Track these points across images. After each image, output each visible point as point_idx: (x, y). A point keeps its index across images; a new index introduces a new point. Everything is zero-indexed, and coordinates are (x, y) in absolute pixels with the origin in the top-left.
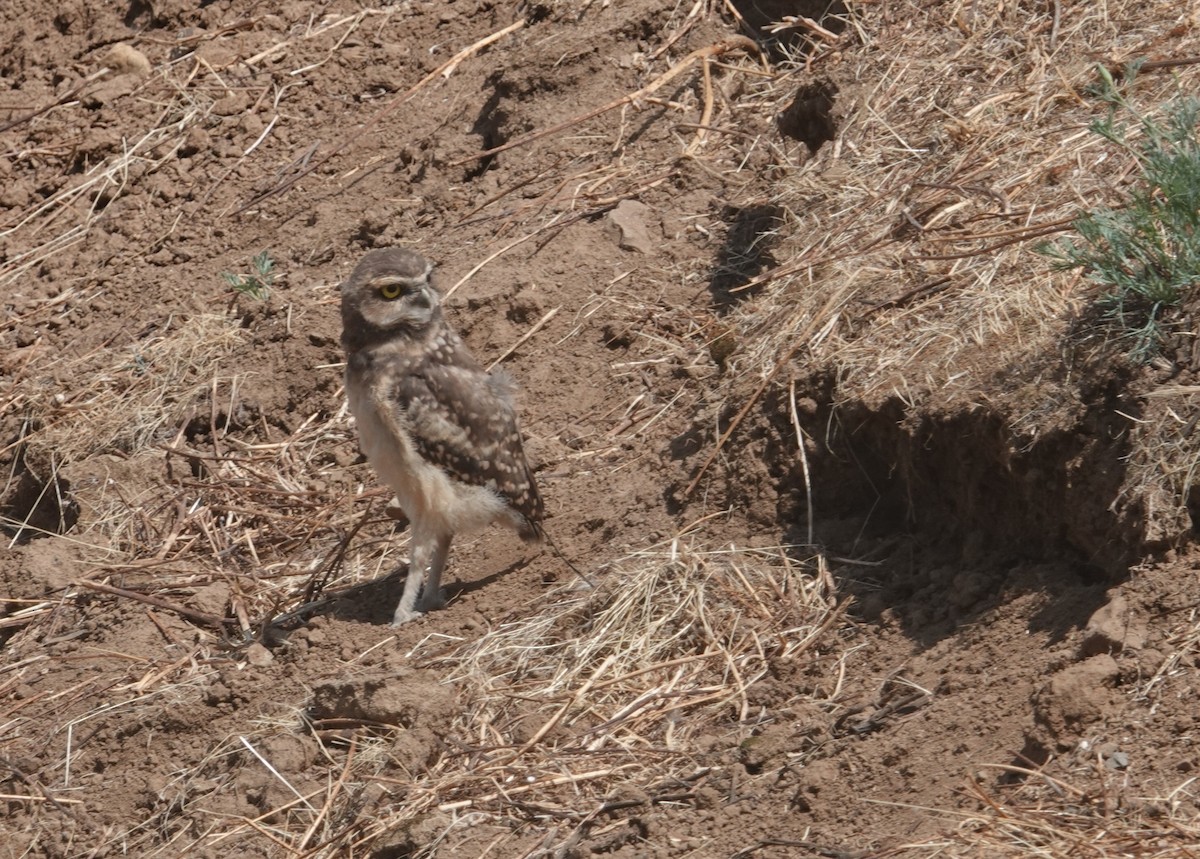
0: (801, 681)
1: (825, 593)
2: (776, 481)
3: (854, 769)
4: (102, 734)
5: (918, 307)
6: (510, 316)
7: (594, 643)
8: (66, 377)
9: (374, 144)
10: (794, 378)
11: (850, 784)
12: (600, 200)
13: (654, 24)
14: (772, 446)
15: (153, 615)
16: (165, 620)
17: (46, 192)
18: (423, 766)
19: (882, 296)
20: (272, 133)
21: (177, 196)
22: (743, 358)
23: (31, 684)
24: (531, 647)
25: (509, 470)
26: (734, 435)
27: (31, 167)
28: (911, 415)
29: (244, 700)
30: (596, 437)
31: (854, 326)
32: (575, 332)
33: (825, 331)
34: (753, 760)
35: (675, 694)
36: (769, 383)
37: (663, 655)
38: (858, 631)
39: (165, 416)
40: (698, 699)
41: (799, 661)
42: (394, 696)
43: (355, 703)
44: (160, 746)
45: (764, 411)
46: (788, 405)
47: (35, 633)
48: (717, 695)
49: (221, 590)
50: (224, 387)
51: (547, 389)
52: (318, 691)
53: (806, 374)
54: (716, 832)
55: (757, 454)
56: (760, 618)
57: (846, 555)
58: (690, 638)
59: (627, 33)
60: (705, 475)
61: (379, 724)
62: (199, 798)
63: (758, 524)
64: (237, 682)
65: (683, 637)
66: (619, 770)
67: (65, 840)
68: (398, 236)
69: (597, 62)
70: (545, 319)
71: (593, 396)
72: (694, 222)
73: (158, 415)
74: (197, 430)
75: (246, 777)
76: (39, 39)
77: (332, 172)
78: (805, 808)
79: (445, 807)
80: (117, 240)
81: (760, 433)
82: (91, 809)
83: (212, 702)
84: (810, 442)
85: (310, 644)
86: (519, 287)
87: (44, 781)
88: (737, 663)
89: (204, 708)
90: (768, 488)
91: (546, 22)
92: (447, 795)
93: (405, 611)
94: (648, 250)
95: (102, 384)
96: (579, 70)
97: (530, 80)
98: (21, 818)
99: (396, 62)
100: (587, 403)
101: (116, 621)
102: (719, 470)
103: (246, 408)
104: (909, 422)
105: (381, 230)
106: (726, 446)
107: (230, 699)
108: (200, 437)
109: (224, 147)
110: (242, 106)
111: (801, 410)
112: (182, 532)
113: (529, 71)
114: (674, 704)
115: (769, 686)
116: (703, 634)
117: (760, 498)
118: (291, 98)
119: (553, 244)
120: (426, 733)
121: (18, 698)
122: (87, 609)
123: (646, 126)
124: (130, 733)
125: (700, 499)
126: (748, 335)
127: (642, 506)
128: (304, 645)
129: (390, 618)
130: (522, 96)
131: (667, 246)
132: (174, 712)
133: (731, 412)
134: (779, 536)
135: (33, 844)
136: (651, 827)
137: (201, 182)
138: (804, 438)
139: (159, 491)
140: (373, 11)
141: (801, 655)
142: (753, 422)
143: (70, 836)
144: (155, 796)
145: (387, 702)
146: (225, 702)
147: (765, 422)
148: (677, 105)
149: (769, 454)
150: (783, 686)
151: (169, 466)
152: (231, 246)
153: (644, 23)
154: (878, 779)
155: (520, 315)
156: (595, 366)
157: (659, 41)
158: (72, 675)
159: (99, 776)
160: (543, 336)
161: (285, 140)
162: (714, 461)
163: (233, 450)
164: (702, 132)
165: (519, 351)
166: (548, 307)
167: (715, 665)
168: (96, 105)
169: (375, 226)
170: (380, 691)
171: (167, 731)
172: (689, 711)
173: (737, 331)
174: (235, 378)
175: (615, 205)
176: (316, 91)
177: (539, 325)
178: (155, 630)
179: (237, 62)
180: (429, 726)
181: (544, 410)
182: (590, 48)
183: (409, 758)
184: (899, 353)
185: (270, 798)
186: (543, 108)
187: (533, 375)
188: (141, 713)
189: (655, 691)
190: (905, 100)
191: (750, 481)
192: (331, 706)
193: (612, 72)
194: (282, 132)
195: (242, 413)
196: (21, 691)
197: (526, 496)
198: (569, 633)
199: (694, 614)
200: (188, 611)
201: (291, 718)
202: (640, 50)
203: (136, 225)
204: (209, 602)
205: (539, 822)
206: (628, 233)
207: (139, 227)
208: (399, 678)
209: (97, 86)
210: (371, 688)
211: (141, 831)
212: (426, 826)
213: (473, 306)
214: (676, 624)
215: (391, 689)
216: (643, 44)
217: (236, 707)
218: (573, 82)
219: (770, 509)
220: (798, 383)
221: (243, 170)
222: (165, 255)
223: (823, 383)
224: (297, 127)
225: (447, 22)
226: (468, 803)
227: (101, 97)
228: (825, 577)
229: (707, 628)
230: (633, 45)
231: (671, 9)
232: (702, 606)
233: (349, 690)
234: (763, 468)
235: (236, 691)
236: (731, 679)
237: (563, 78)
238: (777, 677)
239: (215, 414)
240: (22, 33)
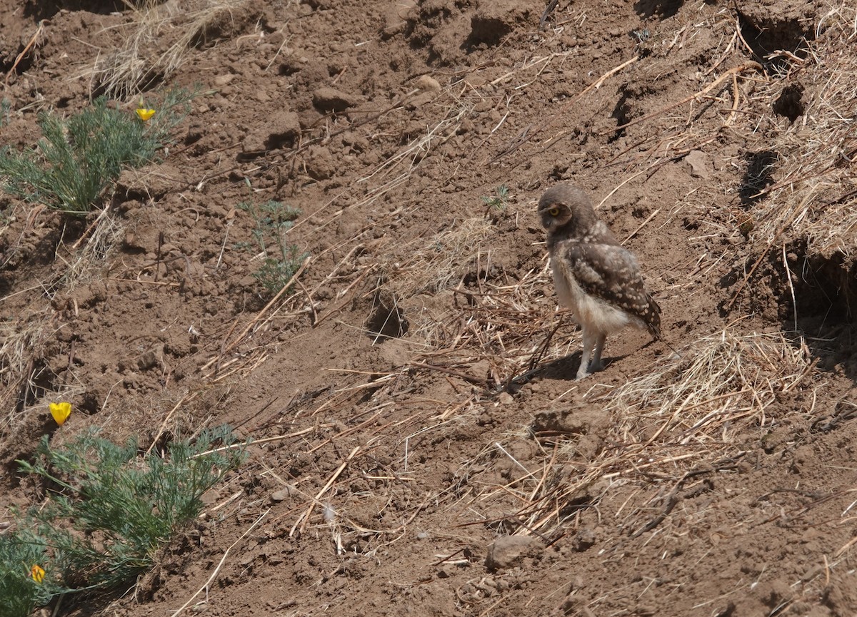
0: (793, 404)
1: (805, 356)
2: (777, 298)
3: (822, 450)
4: (424, 443)
5: (849, 203)
6: (634, 214)
7: (682, 387)
8: (400, 253)
9: (560, 125)
10: (785, 243)
11: (820, 458)
12: (680, 151)
13: (707, 56)
14: (774, 279)
15: (449, 379)
16: (455, 381)
17: (387, 156)
18: (594, 455)
19: (830, 198)
20: (506, 121)
21: (457, 155)
22: (758, 233)
23: (386, 417)
24: (649, 390)
25: (635, 298)
26: (754, 274)
27: (379, 142)
28: (847, 261)
29: (499, 423)
30: (681, 277)
31: (815, 214)
32: (669, 221)
33: (800, 217)
34: (768, 447)
35: (726, 413)
36: (772, 246)
37: (720, 392)
38: (822, 376)
39: (453, 273)
40: (738, 415)
41: (792, 393)
42: (577, 418)
43: (557, 422)
44: (454, 448)
45: (769, 261)
46: (782, 257)
47: (387, 390)
48: (748, 413)
49: (485, 365)
50: (484, 257)
51: (655, 252)
52: (537, 416)
53: (791, 240)
54: (750, 485)
55: (766, 284)
56: (770, 371)
57: (815, 336)
58: (734, 383)
59: (692, 62)
60: (739, 296)
61: (569, 433)
62: (476, 475)
63: (768, 321)
64: (494, 413)
65: (730, 382)
66: (698, 454)
67: (406, 500)
68: (573, 173)
69: (677, 77)
70: (652, 215)
71: (679, 256)
72: (730, 161)
73: (449, 273)
74: (470, 280)
75: (500, 463)
76: (381, 74)
77: (538, 140)
78: (796, 472)
79: (606, 476)
80: (425, 180)
81: (768, 273)
82: (419, 483)
83: (482, 424)
84: (794, 277)
85: (533, 392)
86: (638, 199)
87: (394, 468)
88: (759, 395)
89: (477, 427)
90: (773, 301)
91: (649, 57)
92: (607, 470)
93: (582, 372)
94: (706, 177)
95: (419, 257)
96: (667, 82)
97: (641, 88)
98: (382, 489)
99: (571, 81)
100: (676, 259)
101: (430, 383)
102: (747, 293)
103: (496, 268)
104: (846, 264)
105: (565, 170)
106: (750, 280)
107: (491, 422)
108: (472, 284)
109: (481, 129)
110: (490, 106)
111: (788, 259)
112: (464, 334)
113: (641, 84)
114: (726, 418)
115: (776, 407)
116: (740, 381)
117: (769, 307)
118: (516, 102)
119: (656, 175)
120: (595, 437)
121: (379, 425)
122: (414, 377)
123: (703, 111)
124: (438, 442)
125: (737, 309)
126: (759, 220)
127: (706, 313)
128: (529, 392)
129: (574, 377)
130: (637, 97)
131: (716, 174)
132: (462, 430)
133: (752, 262)
134: (779, 327)
135: (389, 502)
136: (715, 484)
137: (469, 148)
138: (791, 275)
139: (450, 313)
140: (557, 54)
141: (792, 390)
142: (764, 267)
143: (408, 498)
144: (453, 475)
145: (573, 421)
146: (488, 424)
147: (770, 266)
148: (720, 99)
149: (773, 283)
150: (783, 407)
151: (455, 299)
152: (486, 181)
153: (701, 56)
154: (835, 455)
155: (639, 213)
156: (680, 239)
157: (709, 65)
158: (407, 412)
159: (423, 465)
160: (651, 224)
161: (513, 124)
162: (744, 288)
163: (489, 290)
164: (733, 113)
165: (640, 233)
166: (654, 209)
167: (747, 397)
168: (413, 108)
169: (561, 169)
170: (570, 416)
171: (458, 440)
172: (735, 421)
173: (754, 219)
174: (489, 251)
175: (688, 154)
176: (528, 97)
177: (650, 218)
178: (451, 387)
179: (486, 83)
180: (596, 433)
181: (653, 264)
182: (673, 71)
183: (586, 451)
184: (840, 228)
185: (513, 474)
186: (649, 103)
187: (647, 245)
188: (444, 431)
189: (716, 411)
190: (840, 93)
191: (763, 298)
192: (544, 424)
193: (685, 82)
194: (511, 120)
195: (493, 270)
196: (381, 421)
198: (669, 382)
199: (735, 370)
200: (468, 376)
201: (523, 432)
202: (700, 70)
203: (435, 172)
204: (479, 371)
205: (656, 483)
206: (695, 168)
207: (437, 173)
208: (580, 408)
209: (413, 98)
210: (565, 414)
211: (446, 494)
212: (596, 487)
213: (614, 209)
214: (726, 375)
215: (575, 414)
216: (701, 67)
217: (494, 427)
218: (664, 88)
219: (775, 313)
220: (787, 245)
221: (491, 141)
222: (451, 187)
223: (800, 245)
224: (519, 117)
225: (597, 59)
226: (618, 474)
227: (415, 104)
228: (804, 347)
229: (743, 377)
230: (696, 68)
231: (715, 48)
232: (739, 365)
233: (553, 416)
234: (770, 291)
235: (494, 418)
236: (756, 404)
237: (659, 87)
238: (780, 402)
239: (479, 271)
240: (373, 71)
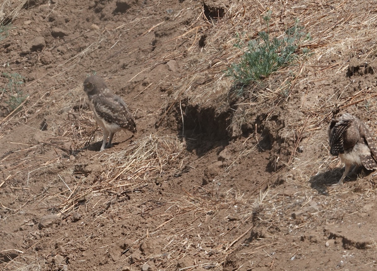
0: (174, 165)
1: (184, 146)
2: (177, 122)
3: (171, 185)
4: (37, 174)
5: (207, 84)
6: (143, 85)
7: (133, 156)
8: (56, 96)
9: (137, 47)
10: (181, 99)
11: (170, 188)
12: (166, 60)
13: (189, 21)
14: (176, 114)
15: (55, 149)
16: (57, 150)
17: (72, 56)
18: (93, 183)
19: (200, 82)
20: (117, 44)
21: (95, 57)
22: (173, 95)
23: (27, 163)
24: (121, 157)
26: (169, 111)
27: (71, 51)
28: (199, 108)
29: (66, 167)
30: (155, 111)
31: (194, 88)
32: (156, 88)
33: (188, 89)
34: (157, 183)
35: (147, 168)
36: (176, 100)
37: (148, 159)
38: (188, 154)
39: (71, 105)
40: (153, 169)
41: (175, 161)
42: (90, 167)
43: (82, 169)
44: (48, 177)
45: (175, 107)
46: (179, 105)
47: (34, 151)
48: (157, 168)
49: (70, 143)
50: (82, 100)
51: (147, 100)
52: (75, 166)
53: (183, 99)
54: (143, 198)
55: (173, 116)
56: (169, 151)
57: (190, 137)
58: (153, 155)
59: (183, 23)
60: (162, 120)
61: (86, 173)
62: (50, 189)
63: (173, 131)
64: (65, 164)
65: (152, 155)
66: (131, 184)
67: (24, 197)
68: (130, 67)
69: (176, 29)
70: (149, 85)
71: (156, 102)
72: (185, 64)
73: (70, 105)
74: (76, 108)
75: (60, 184)
76: (83, 23)
77: (127, 52)
78: (161, 193)
79: (93, 192)
80: (81, 67)
81: (174, 111)
82: (31, 191)
83: (59, 168)
84: (184, 113)
85: (82, 155)
86: (145, 78)
87: (23, 185)
88: (162, 161)
89: (57, 169)
90: (175, 123)
91: (168, 21)
92: (95, 189)
93: (102, 148)
94: (174, 70)
95: (62, 98)
96: (172, 31)
97: (162, 33)
98: (16, 193)
99: (146, 29)
100: (155, 103)
101: (48, 150)
102: (166, 119)
103: (87, 104)
104: (199, 110)
105: (127, 65)
106: (167, 114)
107: (63, 167)
108: (77, 110)
109: (107, 47)
110: (112, 38)
111: (182, 106)
112: (69, 130)
113: (162, 31)
114: (148, 170)
115: (167, 166)
116: (156, 155)
117: (174, 125)
118: (123, 36)
119: (154, 69)
120: (94, 176)
121: (24, 166)
122: (44, 147)
123: (183, 43)
124: (42, 174)
125: (162, 125)
126: (175, 90)
127: (150, 127)
128: (80, 156)
129: (99, 150)
130: (160, 37)
131: (178, 70)
132: (51, 170)
133: (169, 107)
134: (177, 133)
135: (17, 198)
136: (131, 197)
137: (100, 55)
138: (183, 112)
139: (65, 122)
140: (145, 18)
141: (175, 159)
142: (173, 109)
143: (25, 196)
144: (44, 188)
145: (88, 169)
146: (62, 168)
147: (175, 109)
148: (190, 39)
149: (176, 116)
150: (170, 166)
151: (69, 116)
152: (103, 68)
153: (187, 21)
154: (176, 187)
155: (145, 84)
156: (157, 95)
157: (190, 25)
158: (35, 161)
159: (34, 183)
160: (149, 89)
161: (119, 45)
162: (165, 117)
163: (83, 113)
164: (193, 45)
165: (144, 92)
166: (150, 83)
167: (158, 161)
168: (87, 37)
169: (125, 65)
170: (87, 166)
171: (49, 174)
172: (151, 171)
173: (173, 89)
174: (85, 97)
175: (169, 61)
176: (128, 35)
177: (148, 86)
178: (55, 152)
179: (114, 28)
180: (94, 174)
181: (146, 105)
182: (175, 26)
183: (89, 181)
184: (201, 94)
185: (63, 189)
186: (164, 39)
187: (145, 97)
188: (44, 170)
189: (143, 167)
190: (218, 39)
191: (171, 122)
192: (78, 169)
193: (179, 32)
194: (119, 44)
195: (86, 105)
196: (24, 165)
197: (126, 125)
198: (129, 154)
199: (154, 150)
200: (62, 148)
201: (71, 172)
202: (186, 27)
203: (85, 64)
204: (67, 146)
205: (111, 195)
206: (170, 67)
207: (86, 64)
208: (91, 163)
209: (88, 33)
210: (85, 166)
211: (39, 196)
212: (88, 196)
213: (135, 82)
214: (151, 152)
215: (89, 166)
216: (187, 26)
217: (64, 169)
218: (171, 34)
219: (176, 127)
220: (182, 101)
221: (109, 52)
222: (89, 70)
223: (185, 101)
224: (123, 43)
225: (158, 20)
226: (98, 191)
227: (88, 36)
228: (184, 143)
229: (157, 153)
230: (185, 26)
231: (193, 18)
232: (156, 148)
233: (81, 166)
234: (174, 118)
235: (65, 166)
236: (160, 165)
237: (169, 33)
238: (169, 164)
239: (80, 105)
240: (79, 22)
